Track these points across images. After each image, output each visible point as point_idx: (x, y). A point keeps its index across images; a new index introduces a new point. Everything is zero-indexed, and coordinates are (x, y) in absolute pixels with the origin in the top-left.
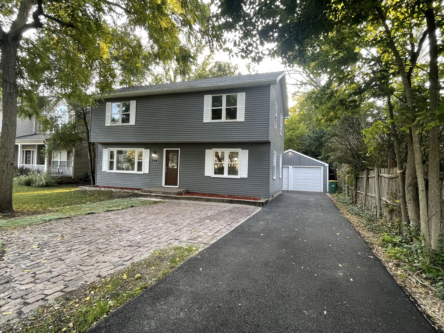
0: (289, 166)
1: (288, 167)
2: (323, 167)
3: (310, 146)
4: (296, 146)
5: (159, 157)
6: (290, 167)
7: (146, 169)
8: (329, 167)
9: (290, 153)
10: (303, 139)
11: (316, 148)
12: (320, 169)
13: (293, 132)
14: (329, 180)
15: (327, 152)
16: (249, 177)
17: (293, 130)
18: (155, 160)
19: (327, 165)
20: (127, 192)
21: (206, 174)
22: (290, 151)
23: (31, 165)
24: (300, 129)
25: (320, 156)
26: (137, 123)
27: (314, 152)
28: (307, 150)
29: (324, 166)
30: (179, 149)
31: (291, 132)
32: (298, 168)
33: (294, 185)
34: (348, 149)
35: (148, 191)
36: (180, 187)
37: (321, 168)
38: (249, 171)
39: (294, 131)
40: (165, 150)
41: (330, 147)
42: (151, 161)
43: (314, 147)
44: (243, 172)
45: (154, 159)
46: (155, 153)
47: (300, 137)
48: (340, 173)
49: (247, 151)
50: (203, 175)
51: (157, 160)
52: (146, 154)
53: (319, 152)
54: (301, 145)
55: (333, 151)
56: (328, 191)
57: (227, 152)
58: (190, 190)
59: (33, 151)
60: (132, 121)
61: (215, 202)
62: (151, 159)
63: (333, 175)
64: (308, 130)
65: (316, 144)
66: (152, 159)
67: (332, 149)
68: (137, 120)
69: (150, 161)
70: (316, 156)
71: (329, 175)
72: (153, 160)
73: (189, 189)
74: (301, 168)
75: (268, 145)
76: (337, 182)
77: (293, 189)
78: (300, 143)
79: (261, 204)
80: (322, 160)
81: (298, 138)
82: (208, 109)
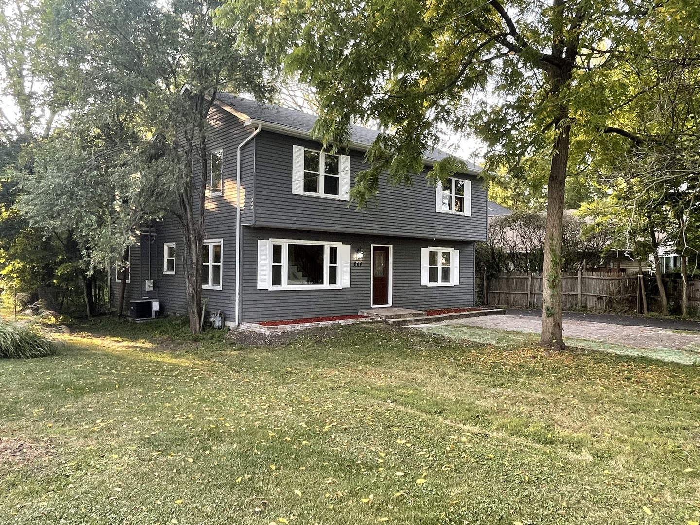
5: (364, 259)
7: (344, 280)
16: (460, 284)
18: (358, 264)
21: (423, 283)
30: (392, 246)
36: (394, 305)
38: (460, 276)
40: (372, 246)
44: (455, 278)
45: (357, 262)
46: (358, 251)
49: (458, 252)
50: (419, 285)
51: (361, 264)
57: (440, 251)
62: (352, 261)
66: (355, 261)
72: (355, 264)
82: (440, 195)
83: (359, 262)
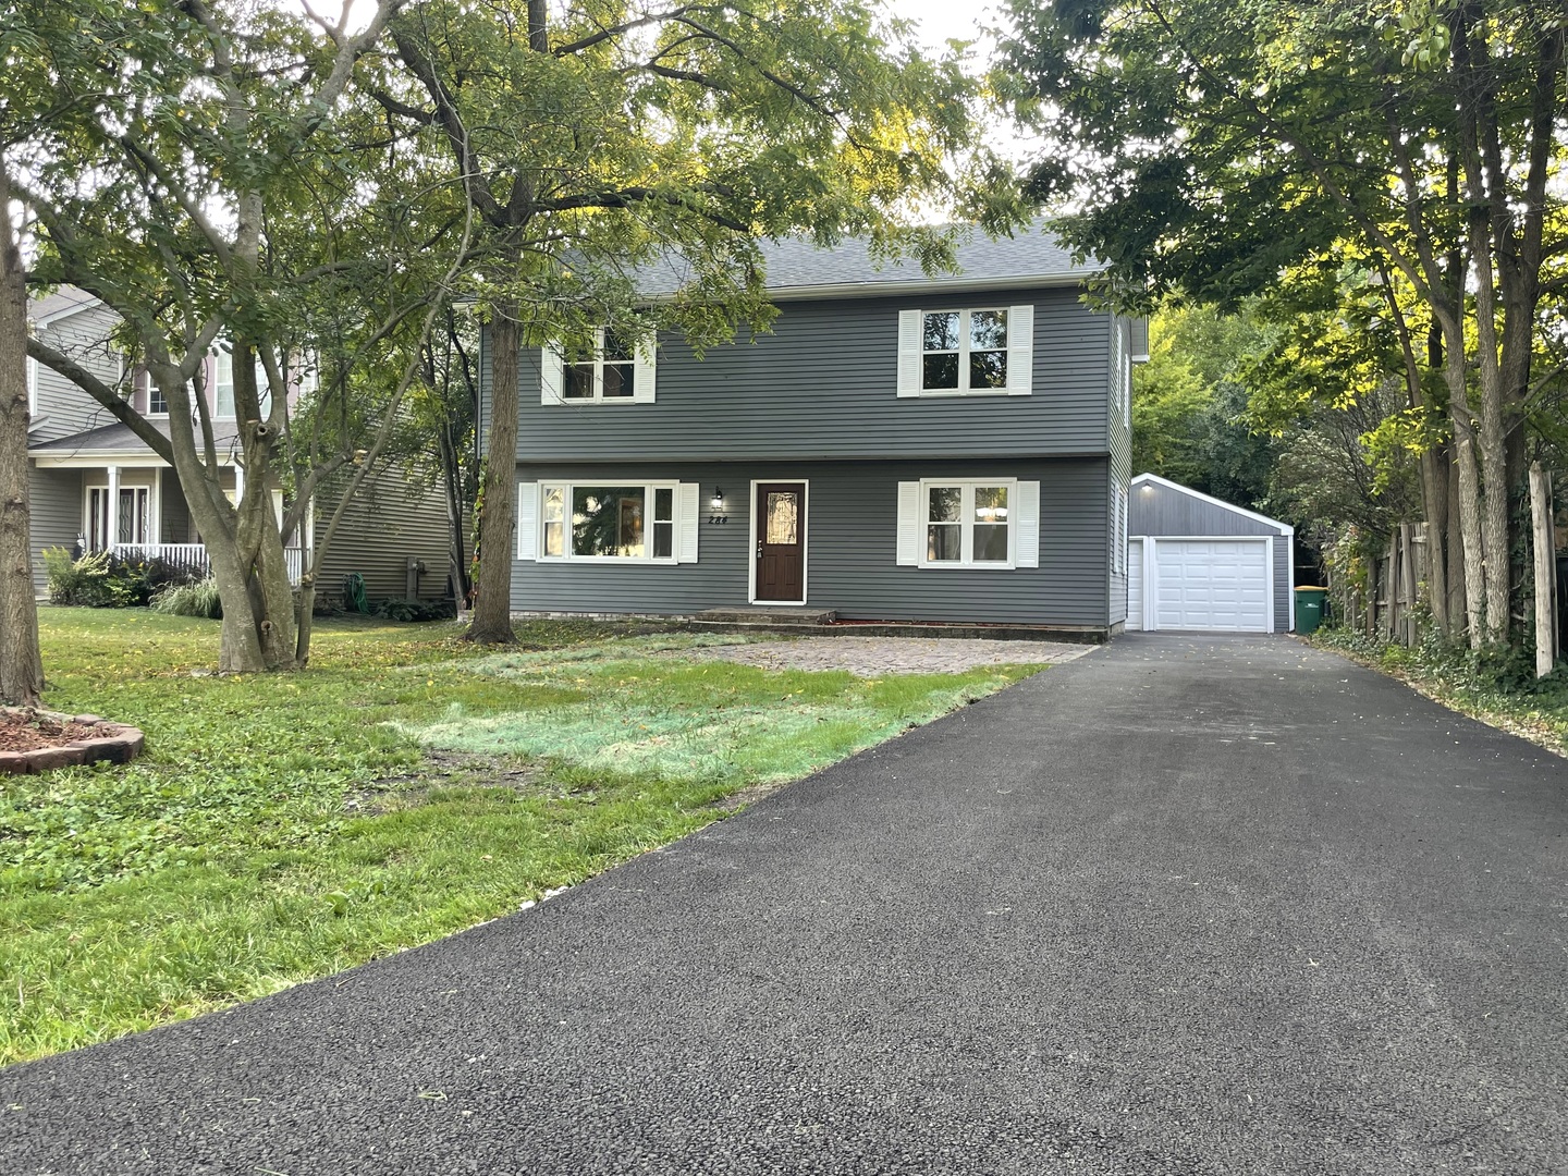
0: (1145, 538)
1: (1141, 542)
2: (1270, 539)
3: (1221, 457)
4: (1160, 457)
5: (732, 509)
6: (1149, 541)
7: (685, 548)
8: (1295, 536)
9: (1147, 489)
10: (1188, 427)
11: (1244, 469)
12: (1262, 545)
13: (1151, 403)
14: (1296, 584)
15: (1284, 483)
16: (1044, 565)
17: (1151, 391)
18: (719, 518)
19: (1288, 531)
20: (647, 622)
21: (903, 559)
22: (1147, 483)
23: (135, 544)
24: (1178, 386)
25: (1261, 497)
26: (660, 397)
27: (1234, 483)
28: (1206, 475)
29: (1277, 534)
30: (806, 482)
31: (1142, 400)
32: (1179, 545)
33: (1163, 608)
34: (1348, 473)
35: (723, 615)
36: (811, 604)
37: (1264, 542)
38: (1044, 546)
39: (1151, 397)
40: (754, 484)
41: (1296, 467)
42: (706, 522)
43: (1238, 463)
44: (1024, 551)
45: (716, 515)
46: (720, 494)
47: (1181, 421)
48: (1336, 556)
49: (1034, 487)
50: (892, 563)
51: (725, 519)
52: (686, 496)
53: (1258, 483)
54: (1181, 454)
55: (1305, 479)
56: (1292, 628)
57: (968, 486)
58: (847, 612)
59: (142, 492)
60: (645, 389)
61: (953, 637)
62: (704, 515)
63: (1308, 567)
64: (1209, 390)
65: (1246, 449)
66: (709, 515)
67: (1300, 474)
68: (660, 385)
69: (703, 521)
70: (1245, 500)
71: (1296, 571)
72: (712, 518)
73: (843, 610)
74: (1191, 545)
75: (1104, 464)
76: (1325, 592)
77: (1158, 627)
78: (1175, 445)
79: (1095, 637)
80: (1268, 512)
81: (1168, 423)
82: (914, 356)
83: (721, 515)
